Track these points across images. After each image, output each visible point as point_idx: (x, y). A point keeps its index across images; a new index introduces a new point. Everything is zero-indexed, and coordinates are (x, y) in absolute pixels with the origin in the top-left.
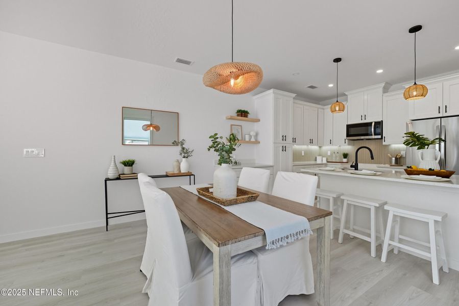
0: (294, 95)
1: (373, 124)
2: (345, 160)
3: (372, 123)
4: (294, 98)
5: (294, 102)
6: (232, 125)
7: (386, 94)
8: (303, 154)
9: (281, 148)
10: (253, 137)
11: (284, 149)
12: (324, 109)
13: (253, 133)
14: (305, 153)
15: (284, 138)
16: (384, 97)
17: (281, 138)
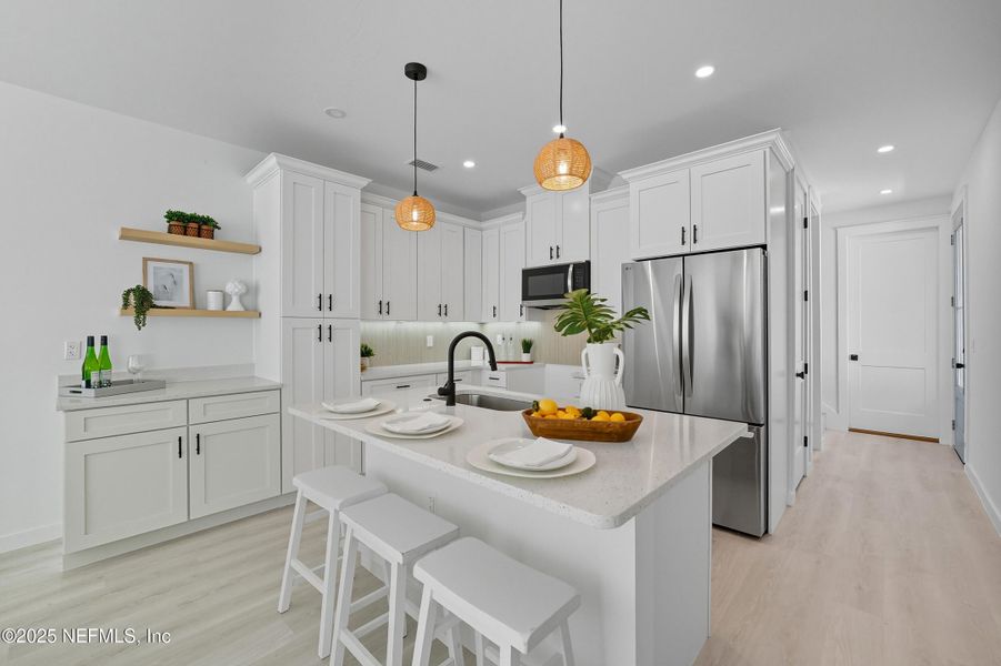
0: (365, 182)
1: (571, 269)
2: (526, 357)
3: (568, 266)
4: (364, 190)
5: (363, 201)
6: (145, 260)
7: (596, 197)
8: (430, 344)
9: (314, 333)
10: (235, 300)
11: (325, 334)
12: (481, 230)
13: (232, 288)
14: (435, 342)
15: (325, 302)
16: (594, 206)
17: (315, 303)
